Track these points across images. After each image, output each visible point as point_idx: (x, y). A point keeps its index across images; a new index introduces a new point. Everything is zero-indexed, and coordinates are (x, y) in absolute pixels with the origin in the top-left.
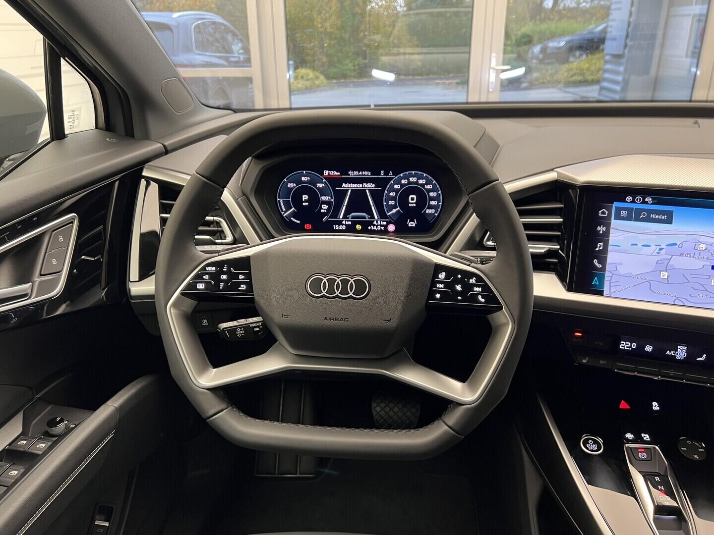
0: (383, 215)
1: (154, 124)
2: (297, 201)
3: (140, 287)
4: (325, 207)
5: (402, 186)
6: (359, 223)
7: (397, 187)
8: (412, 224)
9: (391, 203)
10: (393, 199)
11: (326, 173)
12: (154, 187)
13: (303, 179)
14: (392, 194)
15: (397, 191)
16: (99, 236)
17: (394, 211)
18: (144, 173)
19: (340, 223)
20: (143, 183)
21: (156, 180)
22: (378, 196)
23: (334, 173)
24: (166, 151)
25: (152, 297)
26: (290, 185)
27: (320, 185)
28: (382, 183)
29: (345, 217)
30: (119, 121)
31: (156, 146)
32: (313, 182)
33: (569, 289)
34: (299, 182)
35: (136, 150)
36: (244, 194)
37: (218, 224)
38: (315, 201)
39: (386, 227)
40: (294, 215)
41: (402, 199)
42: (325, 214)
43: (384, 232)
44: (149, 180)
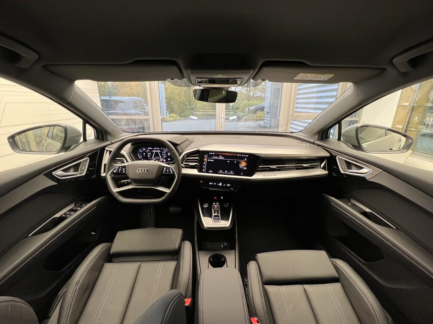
0: (162, 158)
1: (109, 138)
2: (142, 155)
3: (103, 175)
4: (149, 156)
5: (166, 151)
6: (157, 159)
7: (165, 151)
8: (169, 159)
9: (164, 155)
10: (165, 154)
11: (149, 148)
12: (108, 152)
13: (144, 150)
14: (164, 153)
15: (165, 152)
16: (95, 164)
17: (165, 157)
18: (106, 149)
19: (152, 159)
20: (106, 151)
21: (109, 150)
22: (161, 153)
23: (151, 148)
24: (112, 143)
25: (105, 176)
26: (141, 151)
27: (147, 151)
28: (162, 150)
29: (154, 158)
30: (101, 137)
31: (110, 142)
32: (146, 150)
33: (199, 172)
34: (143, 150)
35: (105, 143)
36: (130, 153)
37: (123, 160)
38: (147, 155)
39: (163, 160)
40: (142, 158)
41: (167, 154)
42: (149, 157)
43: (163, 162)
44: (107, 151)
